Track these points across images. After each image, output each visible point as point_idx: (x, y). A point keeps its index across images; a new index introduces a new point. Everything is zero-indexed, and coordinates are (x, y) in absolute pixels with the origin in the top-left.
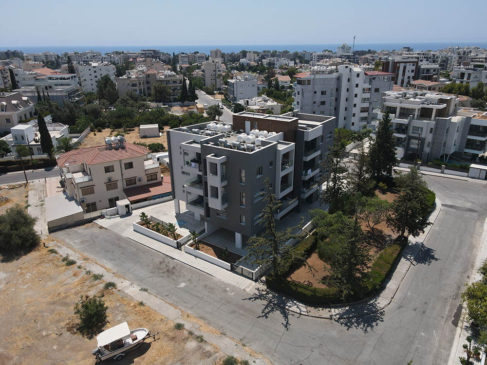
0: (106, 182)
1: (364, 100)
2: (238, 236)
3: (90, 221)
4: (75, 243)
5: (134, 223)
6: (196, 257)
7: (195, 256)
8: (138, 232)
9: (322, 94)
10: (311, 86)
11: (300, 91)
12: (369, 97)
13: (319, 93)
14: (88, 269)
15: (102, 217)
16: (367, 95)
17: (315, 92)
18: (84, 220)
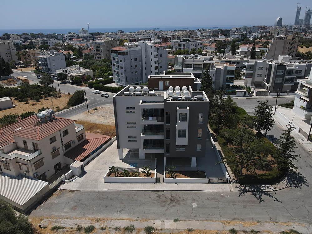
0: (51, 152)
1: (156, 62)
2: (194, 160)
3: (55, 189)
4: (66, 212)
5: (105, 177)
6: (177, 183)
7: (175, 183)
8: (110, 183)
9: (135, 60)
10: (128, 56)
11: (123, 60)
12: (158, 60)
13: (133, 60)
14: (114, 227)
15: (62, 182)
16: (157, 59)
17: (131, 60)
18: (50, 190)
